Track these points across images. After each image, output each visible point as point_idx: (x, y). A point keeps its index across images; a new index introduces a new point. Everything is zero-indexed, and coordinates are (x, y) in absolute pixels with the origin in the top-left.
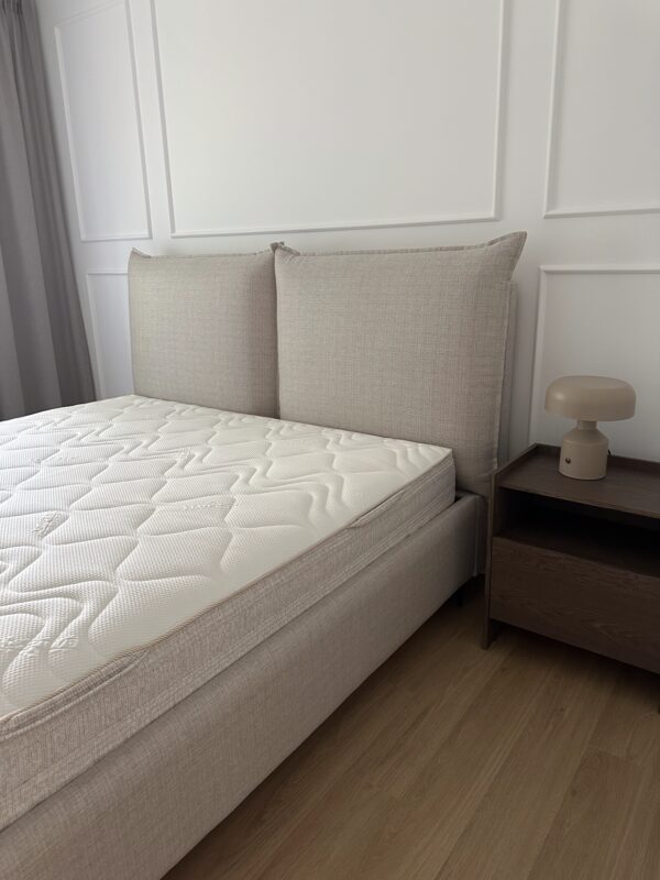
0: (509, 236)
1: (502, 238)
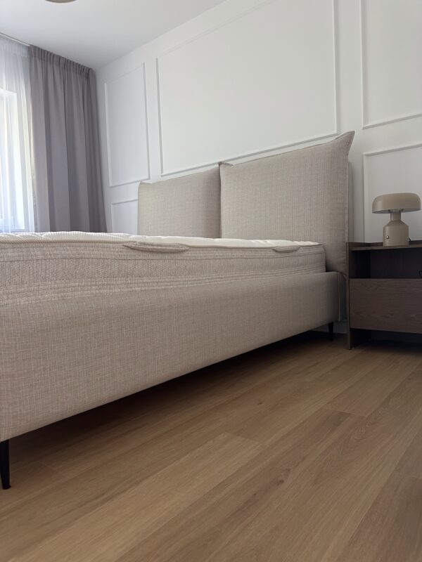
0: (346, 134)
1: (342, 135)
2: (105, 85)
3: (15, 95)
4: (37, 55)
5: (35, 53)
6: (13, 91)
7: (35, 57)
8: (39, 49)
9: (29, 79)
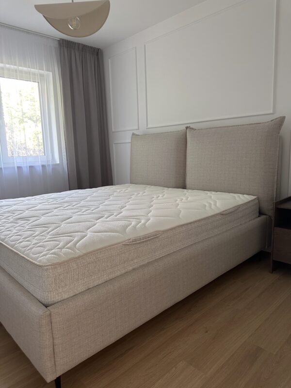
0: (279, 118)
1: (276, 119)
2: (109, 60)
3: (51, 73)
4: (64, 45)
5: (63, 43)
6: (50, 71)
7: (63, 46)
8: (65, 40)
9: (60, 62)
